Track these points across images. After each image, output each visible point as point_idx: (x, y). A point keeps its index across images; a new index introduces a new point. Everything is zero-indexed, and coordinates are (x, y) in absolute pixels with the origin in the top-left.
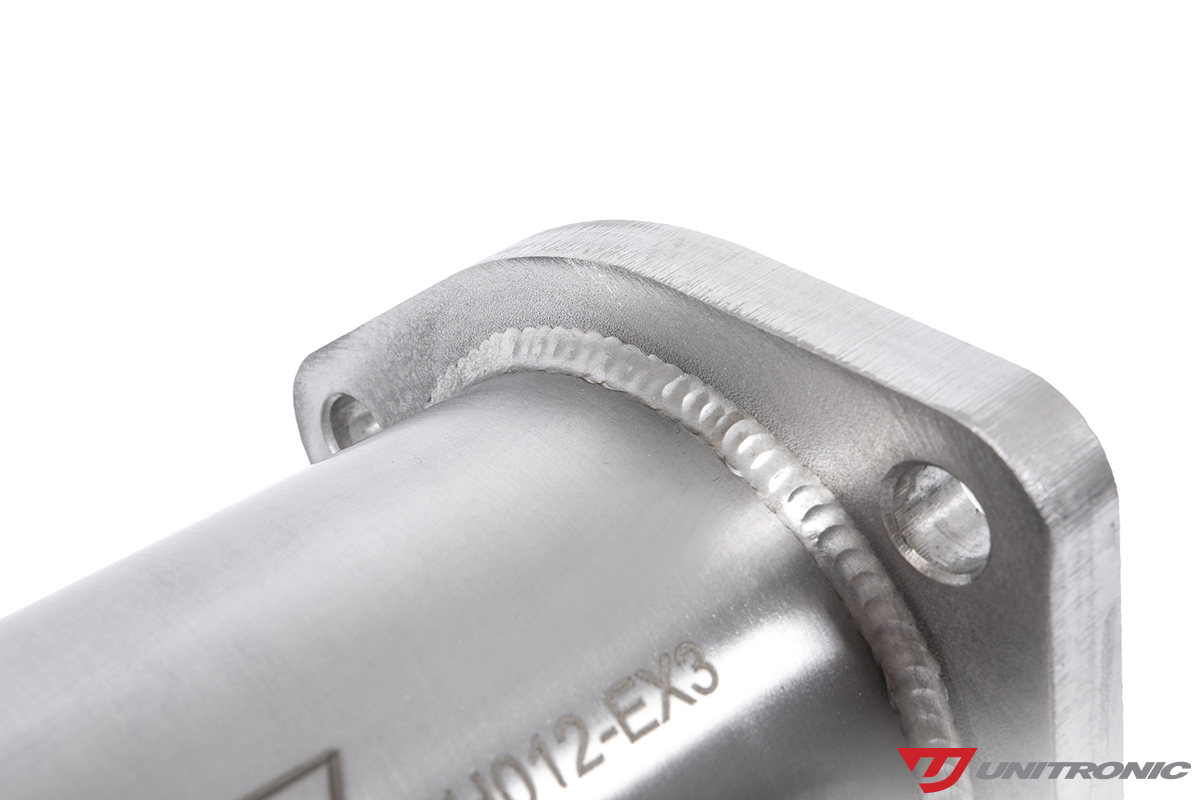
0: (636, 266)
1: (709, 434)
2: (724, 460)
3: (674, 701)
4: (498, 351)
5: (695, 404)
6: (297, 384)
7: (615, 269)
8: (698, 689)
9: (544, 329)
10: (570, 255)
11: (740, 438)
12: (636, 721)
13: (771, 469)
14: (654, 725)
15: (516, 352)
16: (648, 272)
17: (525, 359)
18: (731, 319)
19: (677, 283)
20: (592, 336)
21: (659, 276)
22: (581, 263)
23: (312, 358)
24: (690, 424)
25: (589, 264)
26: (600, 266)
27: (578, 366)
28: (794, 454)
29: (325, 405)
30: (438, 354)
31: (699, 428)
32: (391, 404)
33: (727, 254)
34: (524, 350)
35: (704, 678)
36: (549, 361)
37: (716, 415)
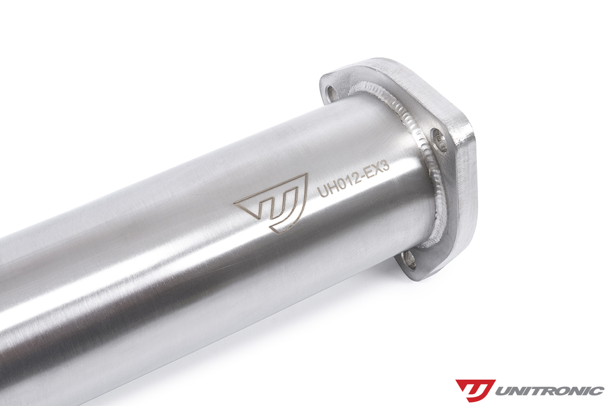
0: (389, 75)
1: (400, 115)
2: (402, 121)
3: (379, 171)
4: (362, 86)
5: (398, 107)
6: (320, 81)
7: (385, 75)
8: (384, 169)
9: (372, 83)
10: (377, 69)
11: (406, 116)
12: (369, 175)
13: (411, 124)
14: (374, 175)
15: (365, 87)
16: (391, 77)
17: (367, 90)
18: (405, 91)
19: (396, 81)
20: (380, 88)
21: (393, 78)
22: (379, 71)
23: (324, 76)
24: (396, 112)
25: (381, 72)
26: (383, 74)
27: (377, 94)
28: (416, 122)
29: (326, 87)
30: (351, 83)
31: (398, 113)
32: (341, 91)
33: (410, 74)
34: (367, 87)
35: (386, 167)
36: (371, 91)
37: (402, 111)
